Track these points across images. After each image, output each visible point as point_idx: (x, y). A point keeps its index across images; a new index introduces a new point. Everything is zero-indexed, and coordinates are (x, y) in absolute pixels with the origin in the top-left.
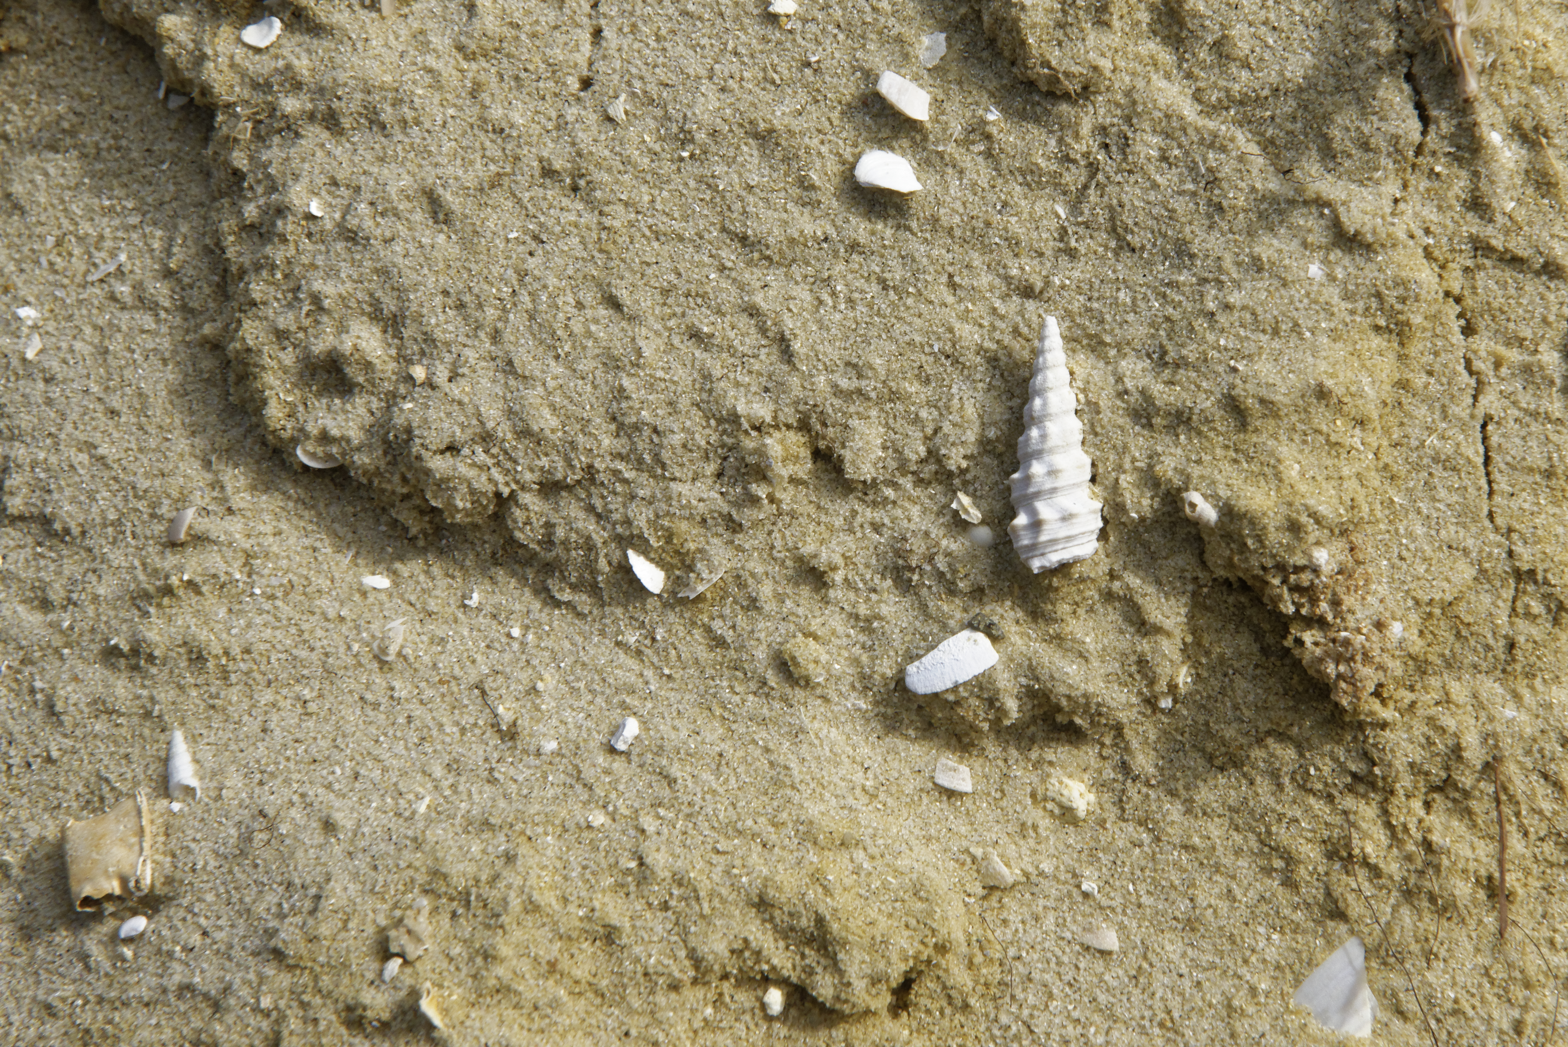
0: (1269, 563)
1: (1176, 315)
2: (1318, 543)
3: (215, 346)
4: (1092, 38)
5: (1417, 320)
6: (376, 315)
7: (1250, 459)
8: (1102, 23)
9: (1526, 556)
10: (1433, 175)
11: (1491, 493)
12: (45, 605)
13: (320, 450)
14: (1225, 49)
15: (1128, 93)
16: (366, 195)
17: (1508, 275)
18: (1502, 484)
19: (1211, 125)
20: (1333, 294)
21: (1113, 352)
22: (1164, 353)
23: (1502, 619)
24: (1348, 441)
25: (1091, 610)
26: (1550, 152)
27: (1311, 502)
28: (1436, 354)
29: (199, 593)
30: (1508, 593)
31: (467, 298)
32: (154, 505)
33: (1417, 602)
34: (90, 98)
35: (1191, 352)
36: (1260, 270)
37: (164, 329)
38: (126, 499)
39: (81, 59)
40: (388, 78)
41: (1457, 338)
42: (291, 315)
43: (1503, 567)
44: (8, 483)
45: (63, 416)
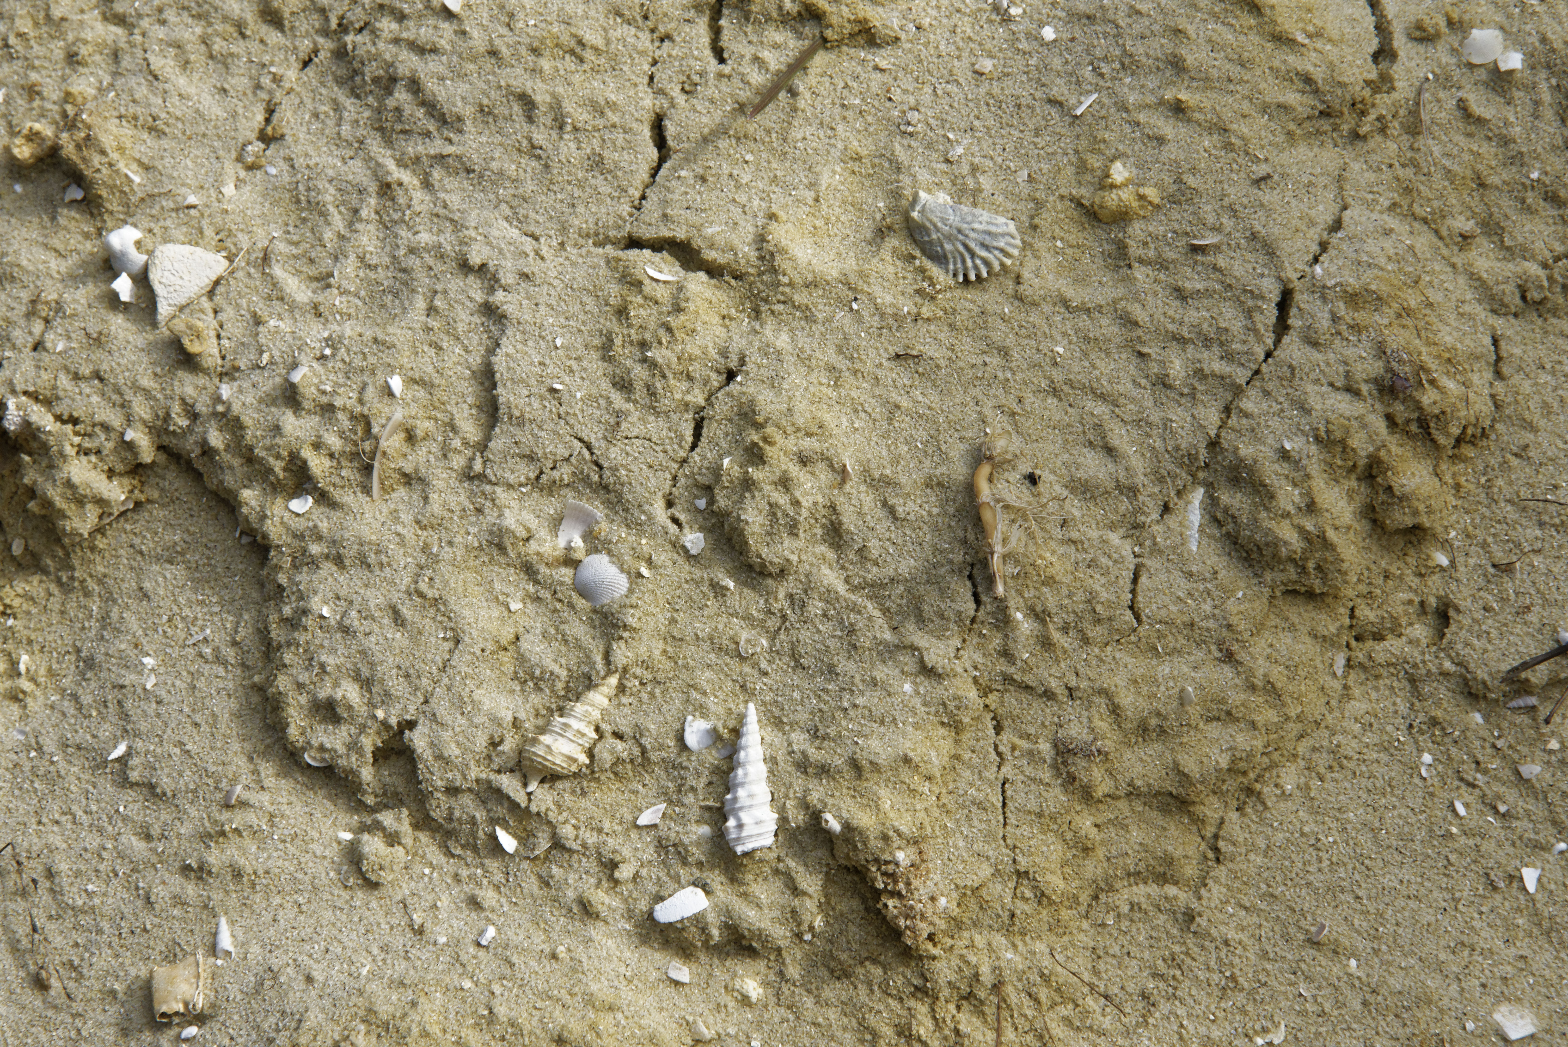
0: (870, 858)
1: (825, 708)
2: (899, 848)
3: (260, 689)
4: (786, 542)
5: (966, 720)
6: (357, 677)
7: (862, 796)
8: (794, 534)
9: (1024, 863)
10: (981, 635)
11: (1005, 824)
12: (148, 837)
13: (318, 756)
14: (865, 554)
15: (807, 576)
16: (356, 606)
17: (1024, 697)
18: (1012, 819)
19: (853, 597)
20: (917, 702)
21: (787, 728)
22: (817, 730)
23: (1008, 900)
24: (920, 789)
25: (765, 879)
26: (1051, 626)
27: (896, 824)
28: (978, 740)
29: (241, 836)
30: (1012, 885)
31: (411, 671)
32: (217, 782)
33: (957, 886)
34: (194, 533)
35: (832, 731)
36: (875, 685)
37: (230, 676)
38: (201, 777)
39: (190, 509)
40: (374, 538)
41: (991, 732)
42: (307, 674)
43: (1010, 868)
44: (130, 763)
45: (166, 724)
